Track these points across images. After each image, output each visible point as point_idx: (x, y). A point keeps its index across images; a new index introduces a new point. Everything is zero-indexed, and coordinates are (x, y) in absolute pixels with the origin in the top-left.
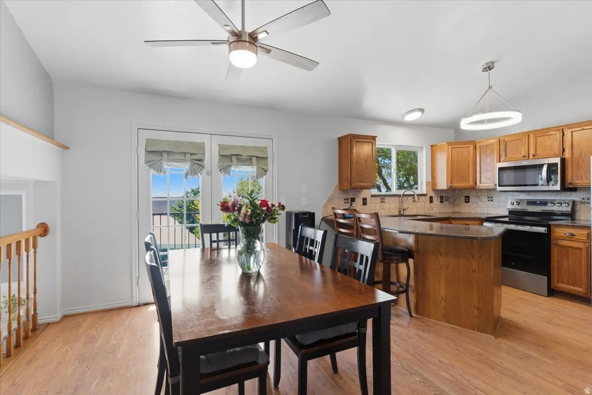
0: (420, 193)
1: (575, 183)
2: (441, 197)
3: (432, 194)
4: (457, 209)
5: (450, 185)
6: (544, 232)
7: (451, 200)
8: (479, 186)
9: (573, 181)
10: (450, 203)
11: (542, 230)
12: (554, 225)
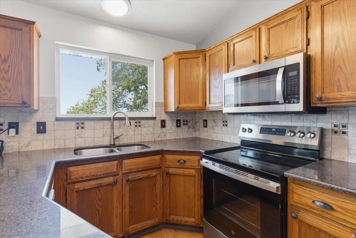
3: (164, 117)
7: (190, 124)
8: (208, 107)
9: (324, 95)
10: (189, 128)
11: (273, 186)
12: (294, 179)
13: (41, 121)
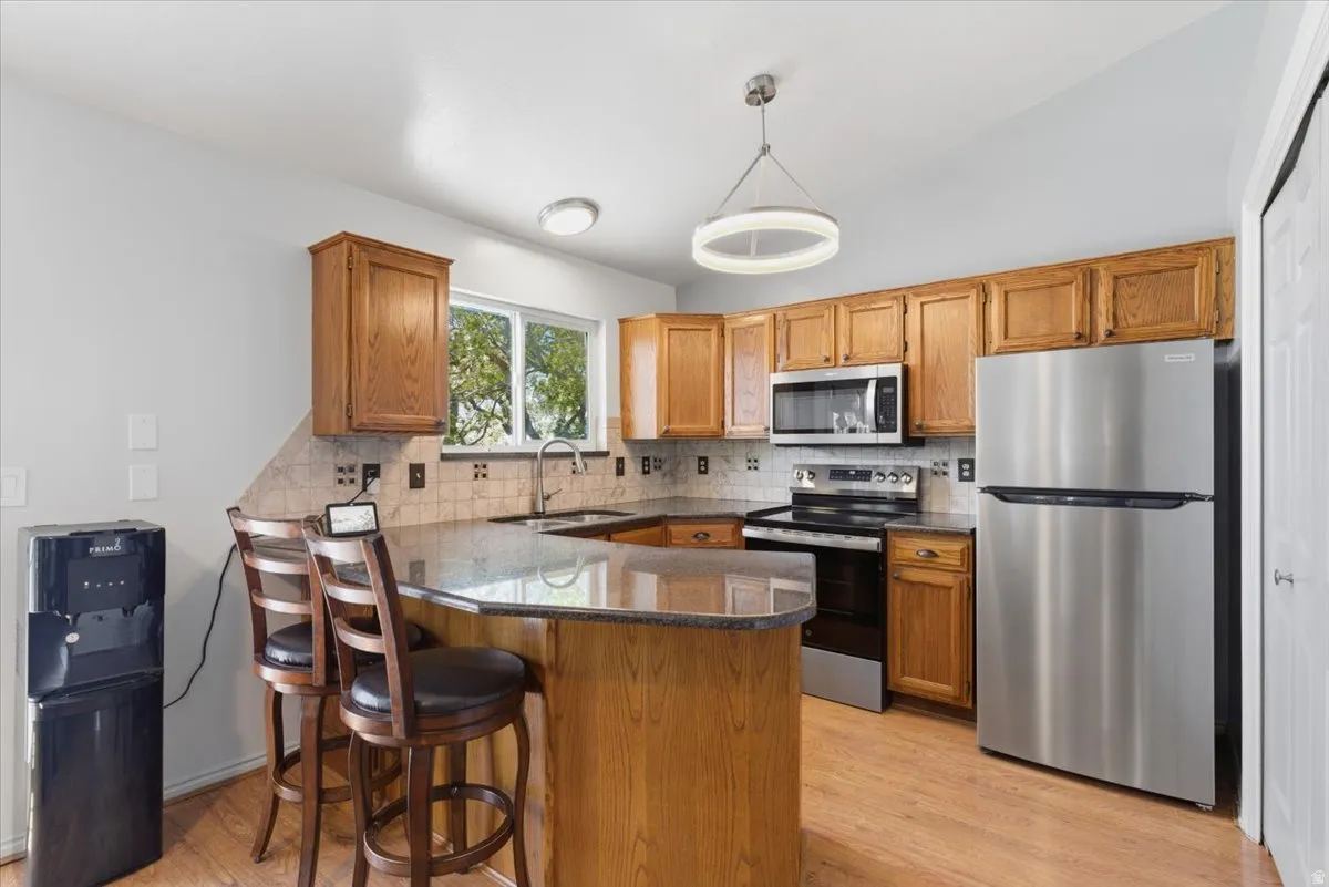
0: (593, 450)
1: (928, 428)
2: (646, 459)
3: (621, 450)
4: (680, 491)
5: (664, 428)
6: (875, 548)
7: (666, 467)
8: (731, 432)
9: (924, 422)
10: (665, 475)
11: (872, 543)
12: (896, 530)
13: (416, 461)
